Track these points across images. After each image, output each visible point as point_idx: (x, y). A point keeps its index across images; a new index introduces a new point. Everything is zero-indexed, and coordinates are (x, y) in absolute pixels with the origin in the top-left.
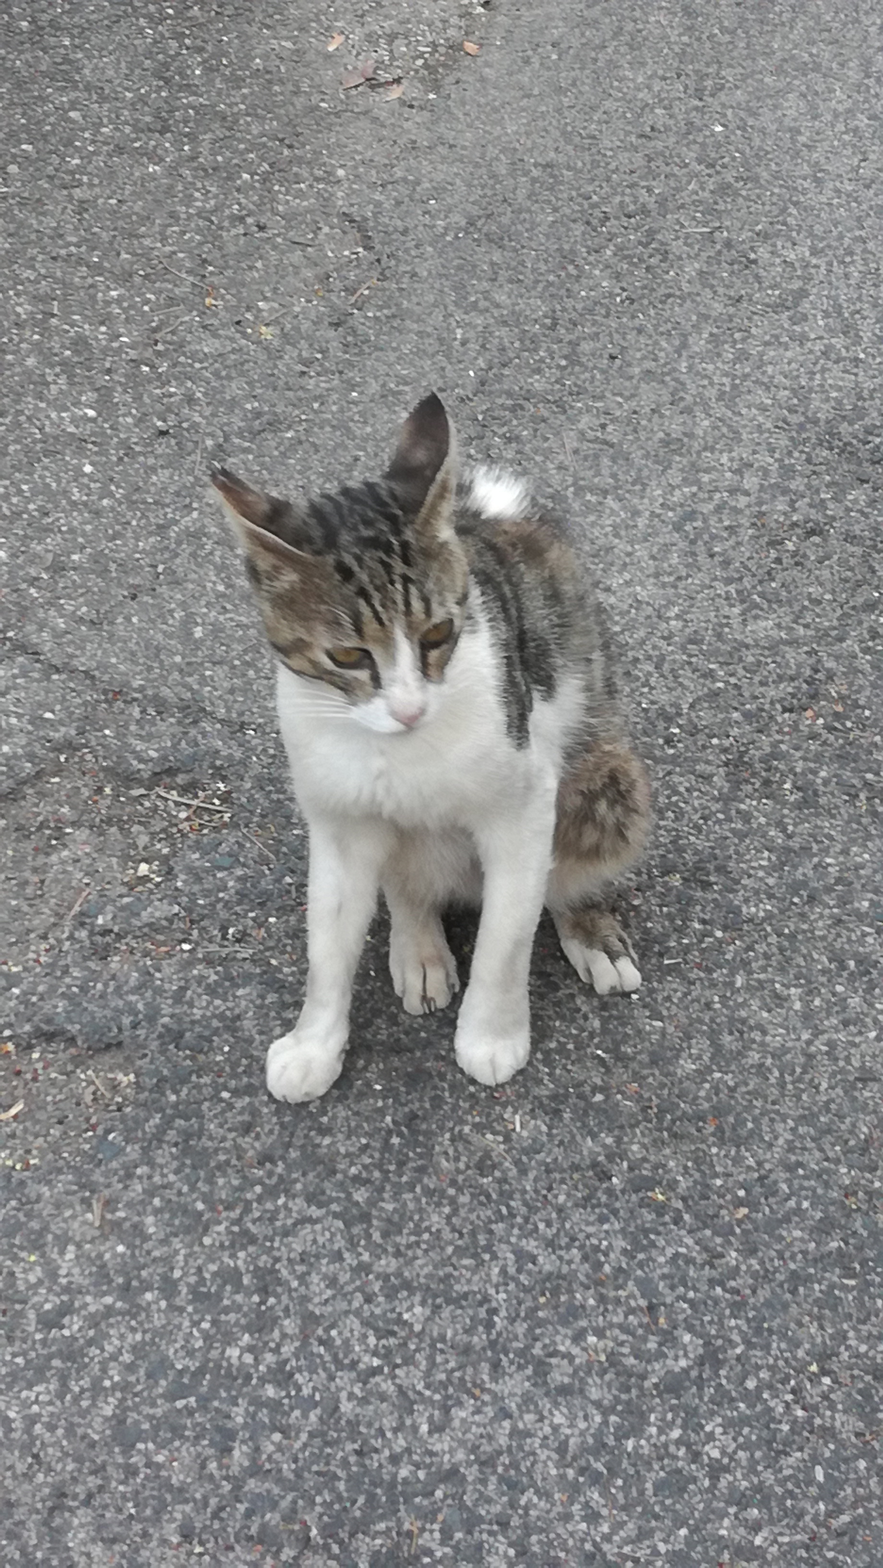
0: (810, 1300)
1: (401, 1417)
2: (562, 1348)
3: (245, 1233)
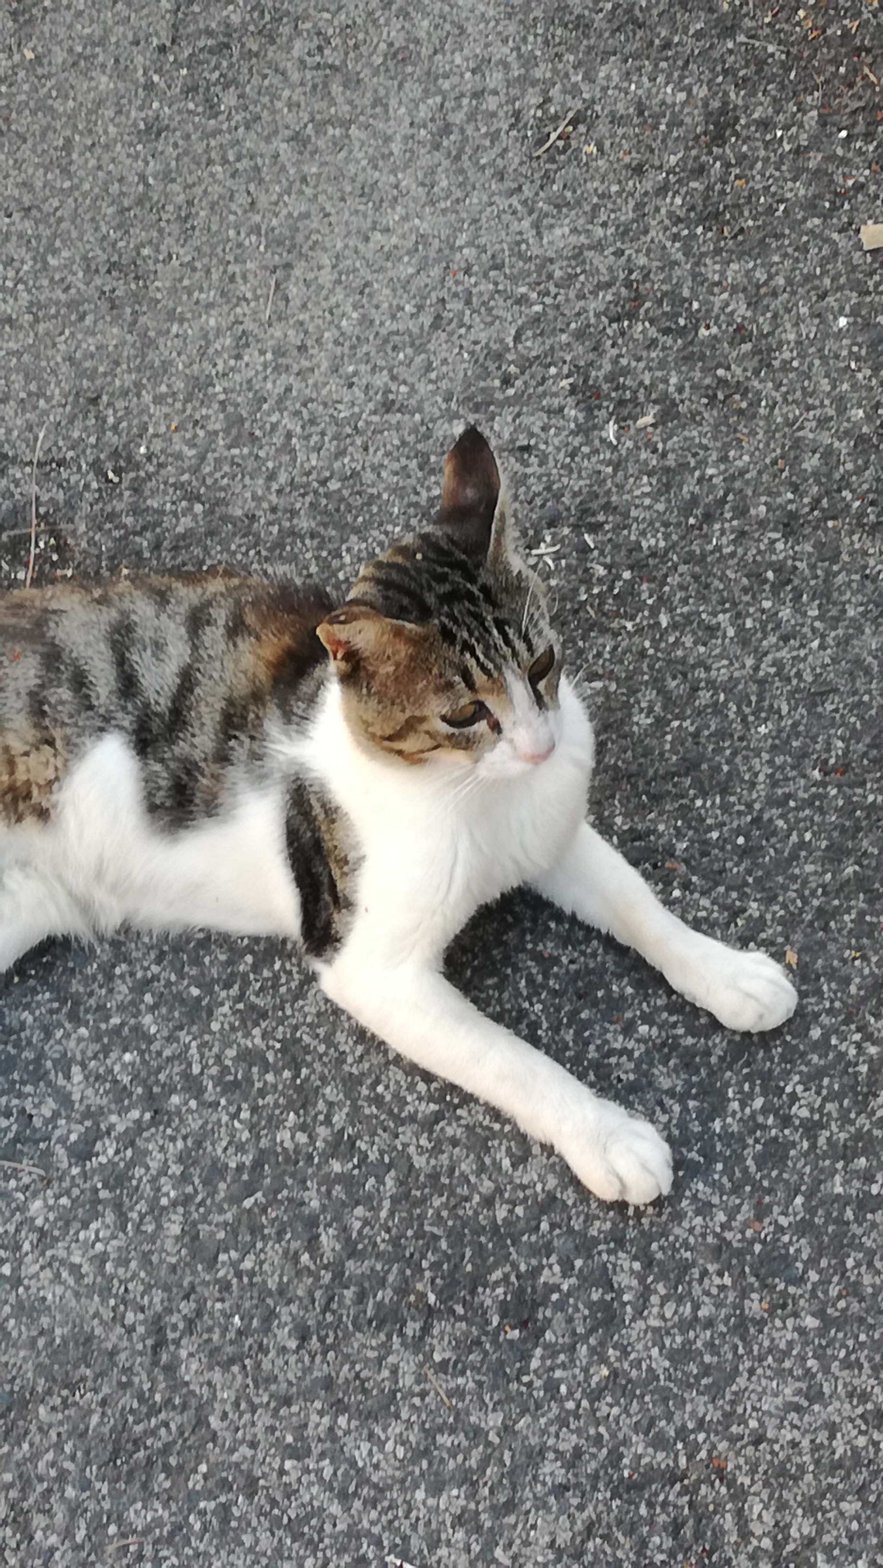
0: (845, 932)
1: (479, 1158)
2: (617, 1046)
3: (253, 1007)
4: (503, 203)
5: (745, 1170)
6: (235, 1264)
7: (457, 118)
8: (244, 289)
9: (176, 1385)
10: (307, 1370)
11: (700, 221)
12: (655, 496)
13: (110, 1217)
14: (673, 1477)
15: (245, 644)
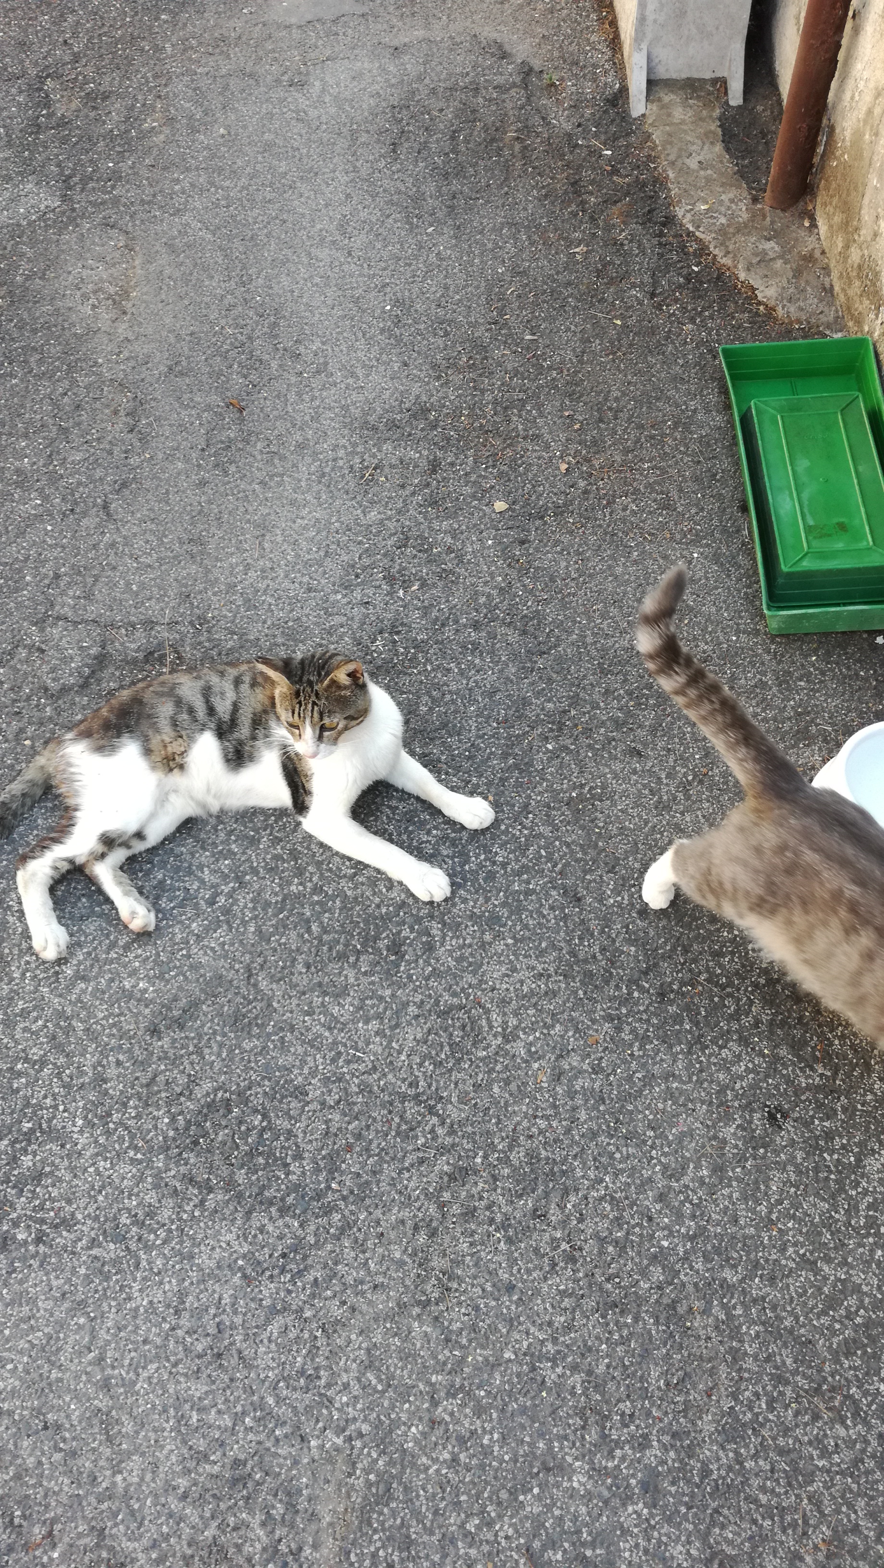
4: (349, 503)
5: (479, 884)
6: (277, 941)
7: (327, 470)
8: (246, 546)
9: (258, 991)
10: (311, 980)
11: (430, 505)
12: (421, 618)
13: (225, 927)
14: (461, 1007)
15: (258, 690)
